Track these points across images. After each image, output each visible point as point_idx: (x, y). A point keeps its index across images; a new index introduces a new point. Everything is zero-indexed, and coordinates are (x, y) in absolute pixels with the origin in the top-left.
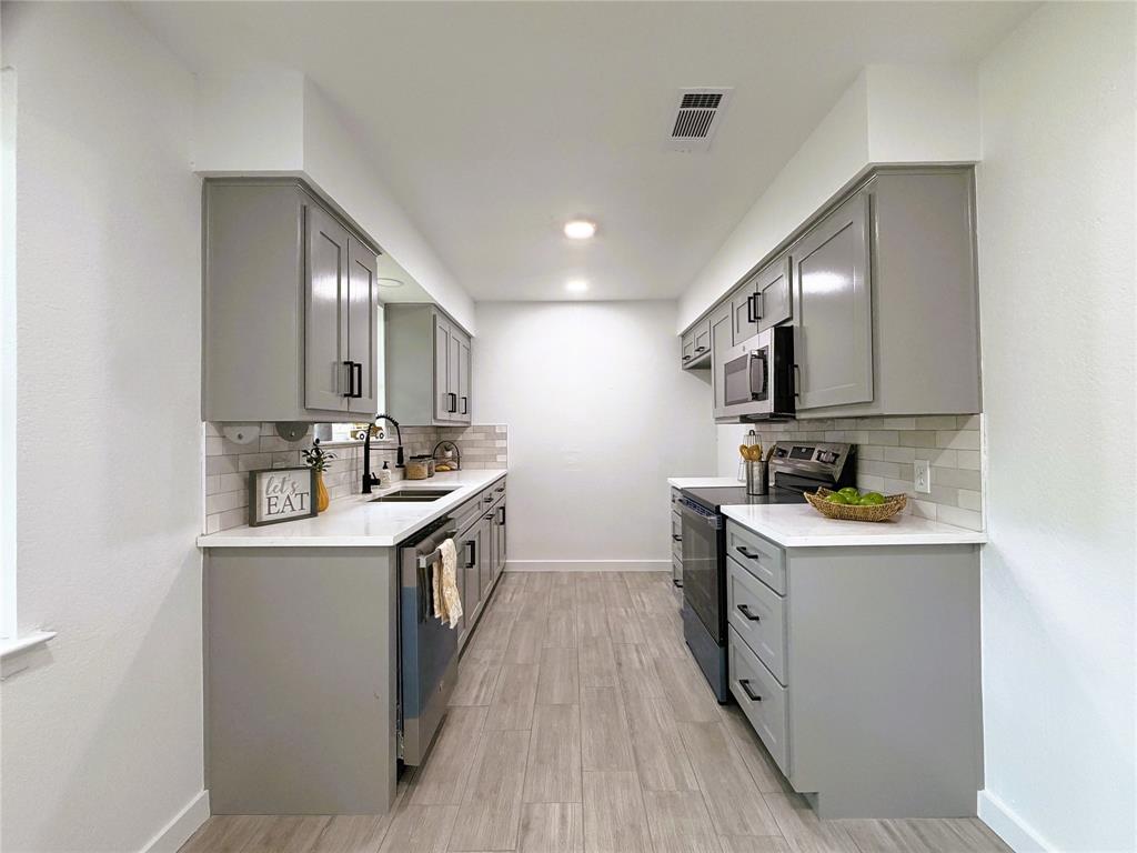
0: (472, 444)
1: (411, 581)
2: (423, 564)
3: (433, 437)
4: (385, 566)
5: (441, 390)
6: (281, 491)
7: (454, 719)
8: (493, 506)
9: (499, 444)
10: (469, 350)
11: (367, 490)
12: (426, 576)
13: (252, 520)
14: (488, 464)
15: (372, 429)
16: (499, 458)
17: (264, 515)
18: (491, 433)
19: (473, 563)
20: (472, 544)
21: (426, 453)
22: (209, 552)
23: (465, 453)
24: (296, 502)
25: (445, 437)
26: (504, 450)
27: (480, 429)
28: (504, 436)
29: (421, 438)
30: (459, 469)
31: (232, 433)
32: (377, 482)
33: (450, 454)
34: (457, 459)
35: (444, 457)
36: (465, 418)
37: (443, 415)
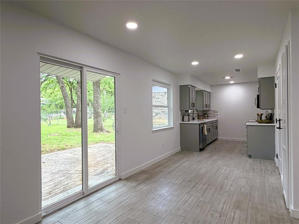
0: (210, 114)
1: (201, 128)
2: (202, 126)
3: (203, 112)
4: (198, 125)
5: (204, 104)
6: (186, 118)
7: (205, 150)
8: (215, 126)
9: (216, 114)
10: (210, 96)
11: (193, 120)
12: (202, 128)
13: (183, 121)
14: (214, 118)
15: (194, 111)
16: (216, 117)
17: (184, 121)
18: (215, 112)
19: (209, 132)
20: (209, 129)
21: (201, 115)
22: (180, 123)
23: (209, 116)
24: (187, 119)
25: (205, 112)
26: (217, 115)
27: (212, 111)
28: (217, 112)
29: (201, 112)
30: (208, 118)
31: (182, 111)
32: (195, 119)
33: (206, 115)
34: (208, 116)
35: (205, 116)
36: (209, 109)
37: (205, 108)
